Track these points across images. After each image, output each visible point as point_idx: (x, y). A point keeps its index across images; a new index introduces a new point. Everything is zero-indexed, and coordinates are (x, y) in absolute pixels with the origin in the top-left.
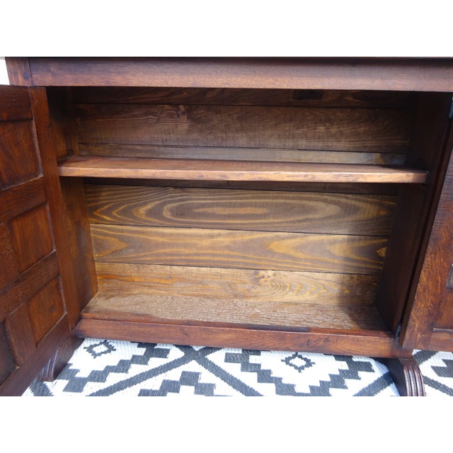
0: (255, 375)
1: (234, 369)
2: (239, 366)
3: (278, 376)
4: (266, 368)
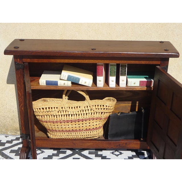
0: (100, 158)
2: (94, 155)
3: (109, 158)
4: (104, 155)
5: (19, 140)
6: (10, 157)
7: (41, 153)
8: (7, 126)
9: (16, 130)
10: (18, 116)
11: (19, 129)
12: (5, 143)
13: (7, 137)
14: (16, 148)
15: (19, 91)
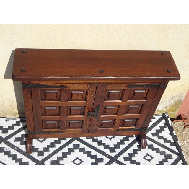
0: (97, 143)
1: (89, 141)
2: (91, 140)
3: (104, 142)
4: (100, 140)
5: (20, 125)
6: (16, 146)
7: (44, 140)
8: (6, 112)
9: (15, 114)
10: (16, 104)
11: (18, 113)
12: (7, 129)
13: (8, 121)
14: (19, 135)
15: (25, 104)
